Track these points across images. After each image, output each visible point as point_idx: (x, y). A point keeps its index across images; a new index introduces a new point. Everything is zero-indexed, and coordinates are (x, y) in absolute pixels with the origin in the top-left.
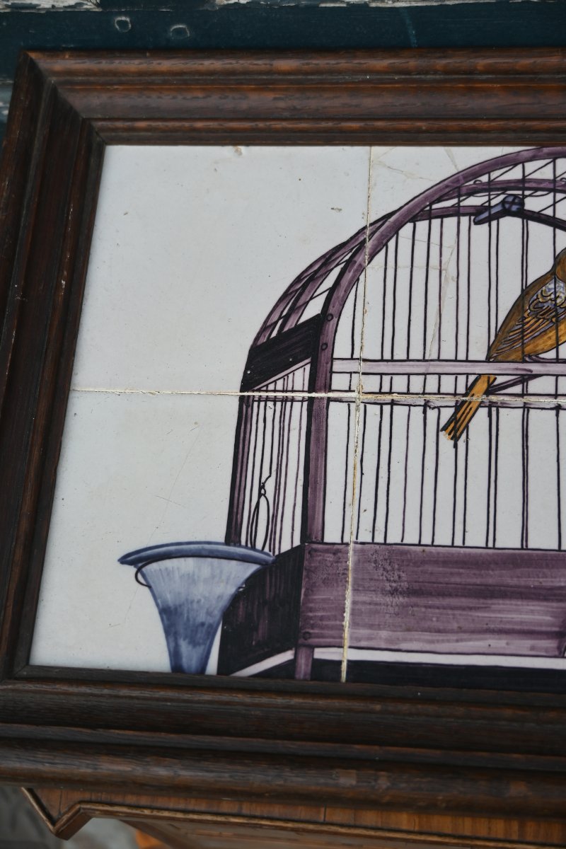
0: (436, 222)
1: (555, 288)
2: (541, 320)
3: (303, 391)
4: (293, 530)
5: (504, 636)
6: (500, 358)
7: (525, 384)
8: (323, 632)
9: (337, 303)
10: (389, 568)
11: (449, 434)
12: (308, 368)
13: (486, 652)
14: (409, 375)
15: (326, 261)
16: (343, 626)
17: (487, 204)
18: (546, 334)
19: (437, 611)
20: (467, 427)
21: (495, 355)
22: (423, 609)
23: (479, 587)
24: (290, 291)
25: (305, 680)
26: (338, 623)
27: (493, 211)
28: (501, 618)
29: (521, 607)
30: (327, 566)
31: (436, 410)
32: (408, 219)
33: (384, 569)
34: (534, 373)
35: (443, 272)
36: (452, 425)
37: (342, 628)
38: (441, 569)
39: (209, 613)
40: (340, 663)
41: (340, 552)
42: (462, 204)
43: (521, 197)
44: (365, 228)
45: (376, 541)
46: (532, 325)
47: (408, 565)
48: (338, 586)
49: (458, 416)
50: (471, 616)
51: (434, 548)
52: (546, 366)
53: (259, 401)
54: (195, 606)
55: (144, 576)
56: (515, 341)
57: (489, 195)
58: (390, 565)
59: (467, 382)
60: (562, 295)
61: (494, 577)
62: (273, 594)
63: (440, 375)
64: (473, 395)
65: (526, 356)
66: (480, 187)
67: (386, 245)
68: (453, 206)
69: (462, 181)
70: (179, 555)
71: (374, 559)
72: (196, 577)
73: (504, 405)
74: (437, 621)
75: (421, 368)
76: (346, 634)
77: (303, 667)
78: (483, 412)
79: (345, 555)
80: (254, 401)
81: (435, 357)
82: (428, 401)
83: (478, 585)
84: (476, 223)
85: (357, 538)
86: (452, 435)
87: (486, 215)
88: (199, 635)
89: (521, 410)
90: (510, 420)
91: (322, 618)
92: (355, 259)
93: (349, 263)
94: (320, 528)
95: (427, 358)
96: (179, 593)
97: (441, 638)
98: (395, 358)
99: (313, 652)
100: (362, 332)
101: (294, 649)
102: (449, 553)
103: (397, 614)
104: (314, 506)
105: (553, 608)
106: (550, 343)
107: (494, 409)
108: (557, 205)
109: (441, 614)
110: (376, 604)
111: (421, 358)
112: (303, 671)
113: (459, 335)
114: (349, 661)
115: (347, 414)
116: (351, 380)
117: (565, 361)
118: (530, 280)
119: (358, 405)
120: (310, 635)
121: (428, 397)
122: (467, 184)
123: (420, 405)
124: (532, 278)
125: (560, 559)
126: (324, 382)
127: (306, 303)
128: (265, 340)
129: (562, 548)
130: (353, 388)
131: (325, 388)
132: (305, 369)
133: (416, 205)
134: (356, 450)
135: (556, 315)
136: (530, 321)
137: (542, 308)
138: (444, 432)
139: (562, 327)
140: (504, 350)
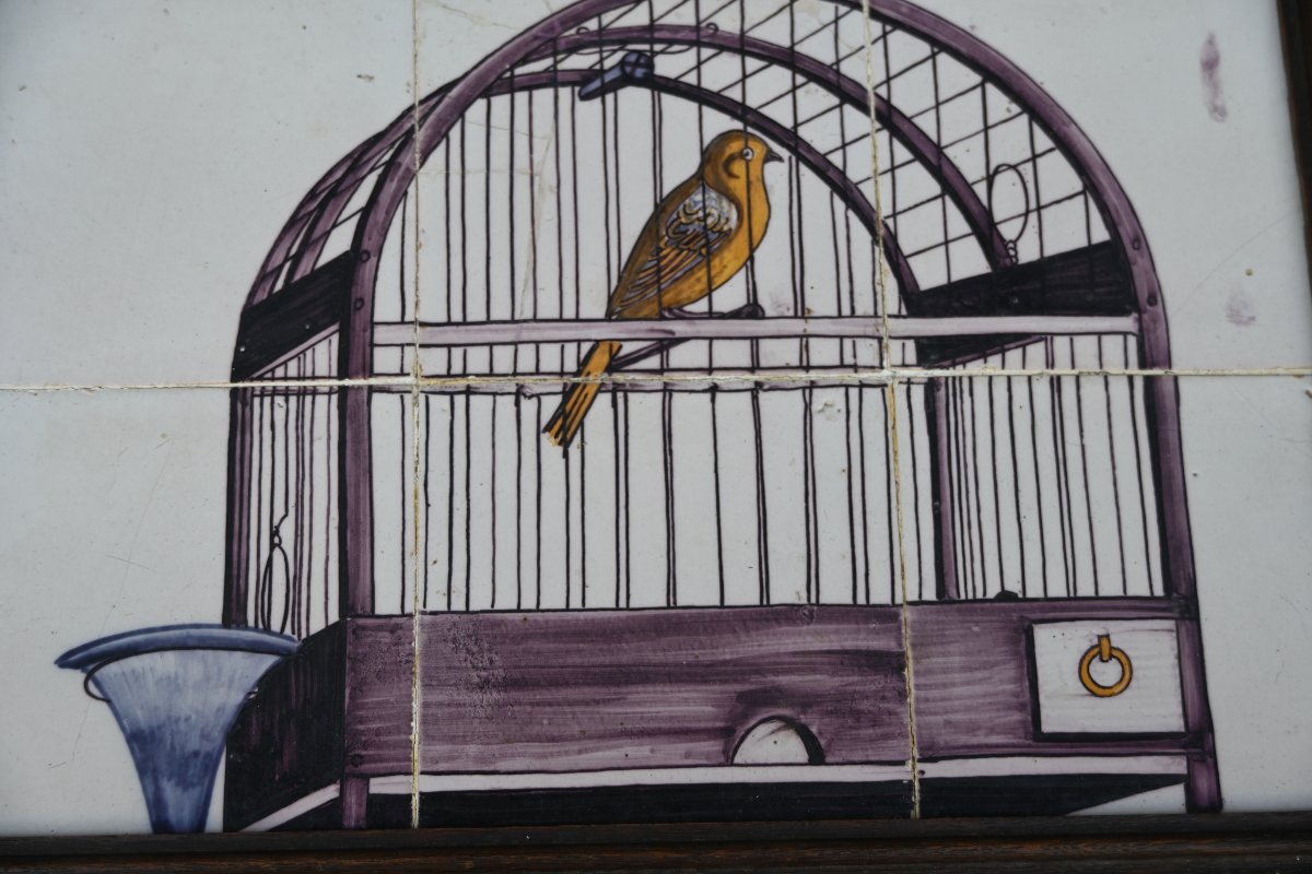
0: (522, 97)
1: (704, 201)
2: (685, 253)
3: (330, 377)
4: (327, 598)
5: (647, 740)
6: (626, 314)
7: (665, 353)
8: (381, 752)
9: (375, 233)
11: (556, 437)
12: (335, 339)
13: (622, 766)
14: (491, 345)
15: (355, 163)
16: (411, 742)
17: (598, 67)
18: (693, 274)
19: (548, 709)
20: (581, 424)
21: (619, 309)
22: (529, 708)
23: (609, 669)
24: (301, 214)
25: (358, 828)
26: (403, 737)
27: (608, 78)
28: (642, 713)
29: (670, 695)
30: (381, 651)
31: (535, 400)
32: (478, 92)
33: (468, 651)
34: (677, 335)
35: (536, 179)
36: (560, 422)
37: (408, 745)
38: (552, 645)
39: (205, 736)
40: (409, 797)
41: (401, 628)
42: (561, 66)
43: (649, 54)
44: (412, 108)
45: (453, 608)
46: (671, 260)
47: (503, 643)
48: (399, 682)
49: (568, 407)
50: (598, 713)
51: (540, 614)
52: (694, 324)
53: (262, 396)
54: (182, 726)
55: (98, 684)
56: (647, 287)
57: (601, 52)
58: (476, 643)
59: (579, 353)
60: (715, 212)
61: (629, 653)
62: (301, 699)
63: (537, 343)
64: (588, 374)
65: (664, 309)
66: (587, 38)
67: (446, 135)
68: (546, 70)
69: (559, 29)
70: (152, 647)
71: (452, 636)
72: (180, 681)
73: (636, 389)
74: (550, 724)
75: (509, 334)
76: (416, 754)
77: (354, 808)
78: (604, 400)
79: (408, 633)
80: (253, 396)
81: (529, 314)
82: (522, 386)
83: (606, 666)
84: (585, 97)
85: (425, 606)
86: (560, 438)
87: (596, 84)
88: (191, 772)
89: (660, 395)
90: (645, 409)
91: (378, 732)
92: (400, 159)
93: (391, 165)
94: (368, 593)
95: (517, 317)
96: (156, 708)
97: (556, 750)
98: (469, 319)
99: (367, 784)
100: (417, 278)
101: (338, 782)
102: (562, 621)
103: (490, 718)
104: (357, 560)
105: (714, 692)
106: (699, 287)
107: (620, 395)
108: (704, 68)
109: (555, 713)
110: (459, 705)
111: (508, 318)
112: (354, 815)
113: (564, 279)
114: (421, 794)
115: (400, 412)
116: (402, 357)
117: (723, 316)
118: (667, 189)
119: (416, 398)
120: (362, 759)
121: (520, 379)
122: (566, 34)
123: (510, 393)
124: (669, 185)
125: (723, 619)
126: (361, 360)
127: (327, 234)
128: (265, 297)
129: (727, 603)
130: (406, 370)
131: (364, 371)
132: (330, 341)
133: (490, 70)
134: (417, 468)
135: (706, 243)
136: (668, 254)
137: (685, 232)
138: (547, 434)
139: (716, 262)
140: (631, 301)
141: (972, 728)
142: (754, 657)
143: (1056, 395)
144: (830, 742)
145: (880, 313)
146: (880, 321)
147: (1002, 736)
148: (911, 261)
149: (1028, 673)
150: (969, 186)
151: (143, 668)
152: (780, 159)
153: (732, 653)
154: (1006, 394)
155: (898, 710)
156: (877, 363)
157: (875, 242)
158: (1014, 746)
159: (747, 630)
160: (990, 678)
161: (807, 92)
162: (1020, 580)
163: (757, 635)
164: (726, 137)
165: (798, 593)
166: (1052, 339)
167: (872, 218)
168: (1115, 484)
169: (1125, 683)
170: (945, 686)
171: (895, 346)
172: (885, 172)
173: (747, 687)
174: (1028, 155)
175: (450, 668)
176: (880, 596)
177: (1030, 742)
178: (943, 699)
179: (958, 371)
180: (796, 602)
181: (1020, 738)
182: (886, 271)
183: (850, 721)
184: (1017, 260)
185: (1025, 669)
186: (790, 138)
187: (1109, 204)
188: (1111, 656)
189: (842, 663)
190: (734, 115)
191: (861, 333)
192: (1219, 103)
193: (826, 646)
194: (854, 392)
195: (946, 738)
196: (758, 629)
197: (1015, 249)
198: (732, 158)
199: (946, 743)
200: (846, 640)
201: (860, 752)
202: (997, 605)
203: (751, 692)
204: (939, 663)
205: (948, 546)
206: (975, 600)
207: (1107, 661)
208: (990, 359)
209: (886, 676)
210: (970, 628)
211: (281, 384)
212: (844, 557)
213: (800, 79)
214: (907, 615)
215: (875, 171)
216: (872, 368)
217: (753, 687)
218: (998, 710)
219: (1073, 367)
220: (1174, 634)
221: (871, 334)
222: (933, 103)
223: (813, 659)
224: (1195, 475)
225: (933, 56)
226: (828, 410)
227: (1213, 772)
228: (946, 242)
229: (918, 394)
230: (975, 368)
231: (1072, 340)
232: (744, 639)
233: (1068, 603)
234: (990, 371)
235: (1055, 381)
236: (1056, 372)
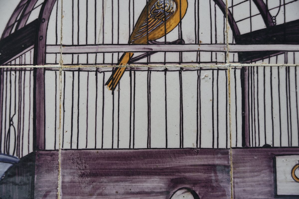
2: (157, 20)
3: (31, 65)
4: (29, 144)
5: (139, 195)
6: (135, 42)
7: (149, 57)
9: (47, 12)
10: (80, 162)
11: (110, 87)
12: (33, 50)
14: (87, 53)
16: (57, 195)
18: (159, 28)
20: (119, 82)
21: (133, 40)
22: (98, 184)
23: (126, 170)
24: (21, 5)
26: (55, 193)
28: (138, 186)
30: (47, 163)
31: (102, 73)
33: (77, 163)
34: (153, 50)
36: (111, 82)
38: (107, 162)
41: (54, 155)
45: (73, 148)
46: (152, 23)
47: (90, 160)
48: (53, 174)
49: (114, 76)
50: (122, 186)
51: (103, 150)
52: (159, 46)
53: (7, 71)
56: (143, 33)
58: (80, 161)
59: (118, 56)
60: (168, 5)
61: (133, 164)
63: (104, 53)
64: (122, 64)
65: (149, 41)
71: (72, 158)
73: (138, 70)
74: (105, 189)
75: (94, 49)
78: (127, 74)
79: (57, 156)
80: (4, 71)
81: (101, 43)
82: (98, 68)
83: (125, 169)
85: (63, 147)
86: (111, 87)
89: (147, 72)
90: (141, 77)
91: (46, 191)
94: (43, 142)
95: (97, 43)
97: (107, 198)
98: (80, 44)
100: (62, 29)
102: (111, 153)
103: (85, 187)
104: (39, 130)
105: (163, 179)
106: (162, 33)
107: (133, 72)
109: (107, 185)
110: (74, 182)
111: (94, 43)
113: (114, 30)
115: (55, 77)
116: (56, 57)
117: (170, 43)
119: (61, 72)
121: (98, 66)
123: (94, 71)
125: (167, 153)
126: (41, 59)
127: (30, 12)
128: (8, 35)
129: (168, 147)
130: (57, 63)
131: (42, 62)
132: (31, 51)
134: (60, 98)
135: (164, 17)
136: (151, 20)
137: (157, 12)
138: (107, 85)
139: (168, 24)
140: (137, 38)
141: (253, 193)
142: (177, 167)
143: (288, 73)
144: (203, 197)
145: (226, 43)
146: (226, 45)
147: (263, 196)
148: (238, 24)
153: (169, 165)
154: (270, 73)
155: (227, 186)
156: (224, 61)
157: (225, 16)
159: (175, 157)
162: (272, 140)
163: (179, 159)
166: (287, 53)
167: (224, 8)
170: (244, 177)
171: (230, 55)
173: (174, 177)
175: (71, 169)
176: (222, 145)
177: (273, 198)
178: (243, 182)
179: (253, 64)
180: (193, 147)
181: (270, 197)
182: (228, 27)
183: (210, 190)
184: (276, 24)
189: (208, 169)
191: (219, 50)
193: (202, 163)
194: (215, 72)
195: (243, 196)
196: (179, 157)
197: (275, 19)
200: (210, 161)
202: (263, 149)
203: (176, 179)
204: (242, 170)
205: (247, 128)
206: (256, 147)
208: (265, 60)
209: (223, 174)
210: (253, 157)
211: (14, 67)
212: (210, 131)
214: (231, 152)
216: (222, 63)
217: (176, 177)
218: (262, 187)
219: (294, 63)
221: (222, 50)
223: (198, 167)
226: (206, 78)
228: (251, 17)
229: (238, 72)
230: (259, 63)
231: (294, 53)
232: (174, 160)
233: (289, 149)
234: (264, 65)
235: (287, 69)
236: (288, 65)
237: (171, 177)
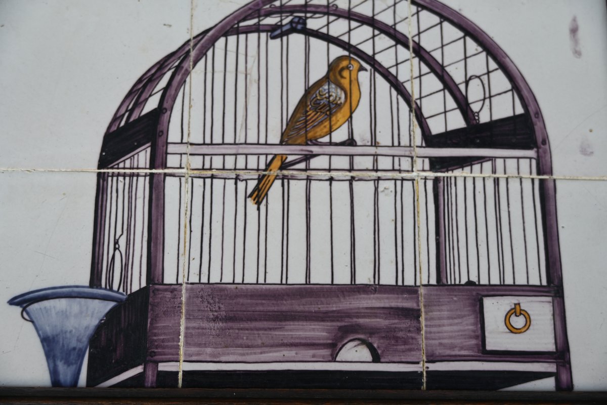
0: (242, 37)
1: (329, 89)
2: (319, 114)
3: (146, 168)
4: (140, 275)
5: (294, 348)
6: (290, 142)
7: (308, 161)
8: (164, 350)
9: (170, 100)
11: (254, 200)
12: (149, 150)
13: (281, 360)
14: (224, 155)
15: (161, 66)
16: (179, 346)
17: (279, 24)
18: (322, 124)
19: (247, 332)
20: (267, 194)
21: (286, 140)
22: (237, 331)
23: (277, 313)
24: (134, 90)
25: (152, 387)
26: (175, 343)
27: (284, 29)
28: (292, 335)
29: (306, 327)
30: (166, 301)
31: (244, 182)
32: (221, 34)
33: (208, 302)
34: (314, 153)
35: (248, 77)
36: (256, 193)
37: (178, 347)
38: (249, 301)
39: (79, 340)
40: (177, 373)
41: (176, 290)
42: (261, 23)
43: (304, 18)
44: (189, 41)
45: (202, 281)
46: (312, 117)
47: (225, 299)
48: (174, 316)
49: (260, 186)
50: (271, 334)
51: (244, 285)
52: (322, 148)
53: (113, 176)
54: (68, 335)
55: (28, 314)
56: (300, 129)
57: (281, 16)
58: (212, 299)
59: (266, 160)
60: (334, 95)
61: (286, 306)
62: (126, 324)
63: (246, 155)
64: (271, 170)
65: (308, 140)
66: (274, 10)
67: (205, 54)
68: (255, 24)
69: (261, 5)
70: (54, 296)
71: (201, 295)
72: (68, 313)
73: (293, 178)
74: (247, 339)
75: (233, 150)
76: (182, 352)
77: (150, 377)
78: (278, 183)
79: (179, 293)
80: (108, 176)
81: (243, 141)
82: (238, 175)
83: (275, 312)
84: (273, 38)
85: (188, 280)
86: (256, 200)
87: (278, 32)
88: (72, 357)
89: (305, 181)
90: (297, 188)
91: (163, 341)
92: (183, 65)
93: (178, 68)
94: (161, 273)
95: (237, 142)
96: (56, 326)
97: (250, 352)
98: (214, 142)
99: (157, 366)
100: (189, 122)
101: (143, 364)
102: (255, 289)
103: (218, 336)
104: (156, 257)
105: (327, 326)
106: (325, 130)
107: (286, 181)
108: (331, 25)
109: (249, 334)
110: (203, 329)
111: (233, 142)
112: (150, 381)
113: (260, 125)
114: (183, 371)
115: (179, 186)
116: (181, 160)
117: (336, 144)
118: (311, 82)
119: (187, 179)
120: (155, 354)
121: (238, 172)
122: (265, 7)
123: (232, 179)
124: (312, 81)
125: (333, 291)
126: (161, 161)
127: (146, 100)
128: (116, 128)
129: (335, 283)
130: (183, 166)
131: (162, 166)
132: (146, 151)
133: (228, 23)
134: (186, 214)
135: (329, 109)
136: (311, 114)
137: (319, 104)
138: (250, 199)
139: (334, 119)
140: (292, 136)
141: (452, 347)
142: (347, 309)
143: (496, 187)
144: (383, 351)
145: (412, 145)
146: (412, 149)
147: (467, 351)
148: (428, 121)
149: (480, 321)
150: (457, 86)
151: (50, 307)
152: (366, 70)
154: (472, 186)
155: (417, 337)
156: (410, 169)
157: (411, 111)
158: (472, 356)
159: (344, 296)
160: (461, 323)
161: (380, 38)
162: (477, 275)
163: (349, 299)
164: (340, 59)
165: (369, 279)
166: (495, 160)
167: (409, 100)
168: (524, 230)
169: (527, 327)
170: (439, 326)
171: (419, 163)
172: (416, 78)
173: (343, 324)
174: (485, 71)
175: (199, 310)
176: (409, 281)
177: (480, 354)
178: (439, 332)
179: (449, 174)
180: (368, 283)
181: (475, 352)
182: (416, 125)
183: (393, 342)
184: (479, 121)
185: (479, 319)
186: (371, 60)
187: (524, 96)
188: (521, 314)
189: (390, 313)
190: (344, 48)
191: (403, 154)
192: (578, 49)
193: (382, 305)
194: (399, 183)
195: (439, 351)
196: (349, 296)
197: (478, 116)
198: (343, 69)
199: (439, 353)
200: (392, 302)
201: (398, 357)
202: (466, 287)
203: (345, 326)
204: (437, 315)
205: (443, 259)
206: (455, 285)
207: (518, 316)
208: (465, 168)
209: (411, 320)
210: (452, 298)
211: (122, 171)
212: (392, 262)
213: (377, 32)
214: (422, 291)
215: (412, 77)
216: (408, 171)
217: (346, 324)
218: (465, 338)
219: (505, 173)
220: (551, 304)
221: (408, 155)
222: (440, 45)
223: (376, 311)
224: (563, 227)
225: (441, 23)
226: (386, 191)
227: (569, 371)
228: (445, 112)
229: (430, 184)
230: (458, 173)
231: (505, 161)
232: (342, 300)
233: (500, 288)
234: (465, 175)
235: (496, 180)
236: (497, 175)
237: (339, 324)
